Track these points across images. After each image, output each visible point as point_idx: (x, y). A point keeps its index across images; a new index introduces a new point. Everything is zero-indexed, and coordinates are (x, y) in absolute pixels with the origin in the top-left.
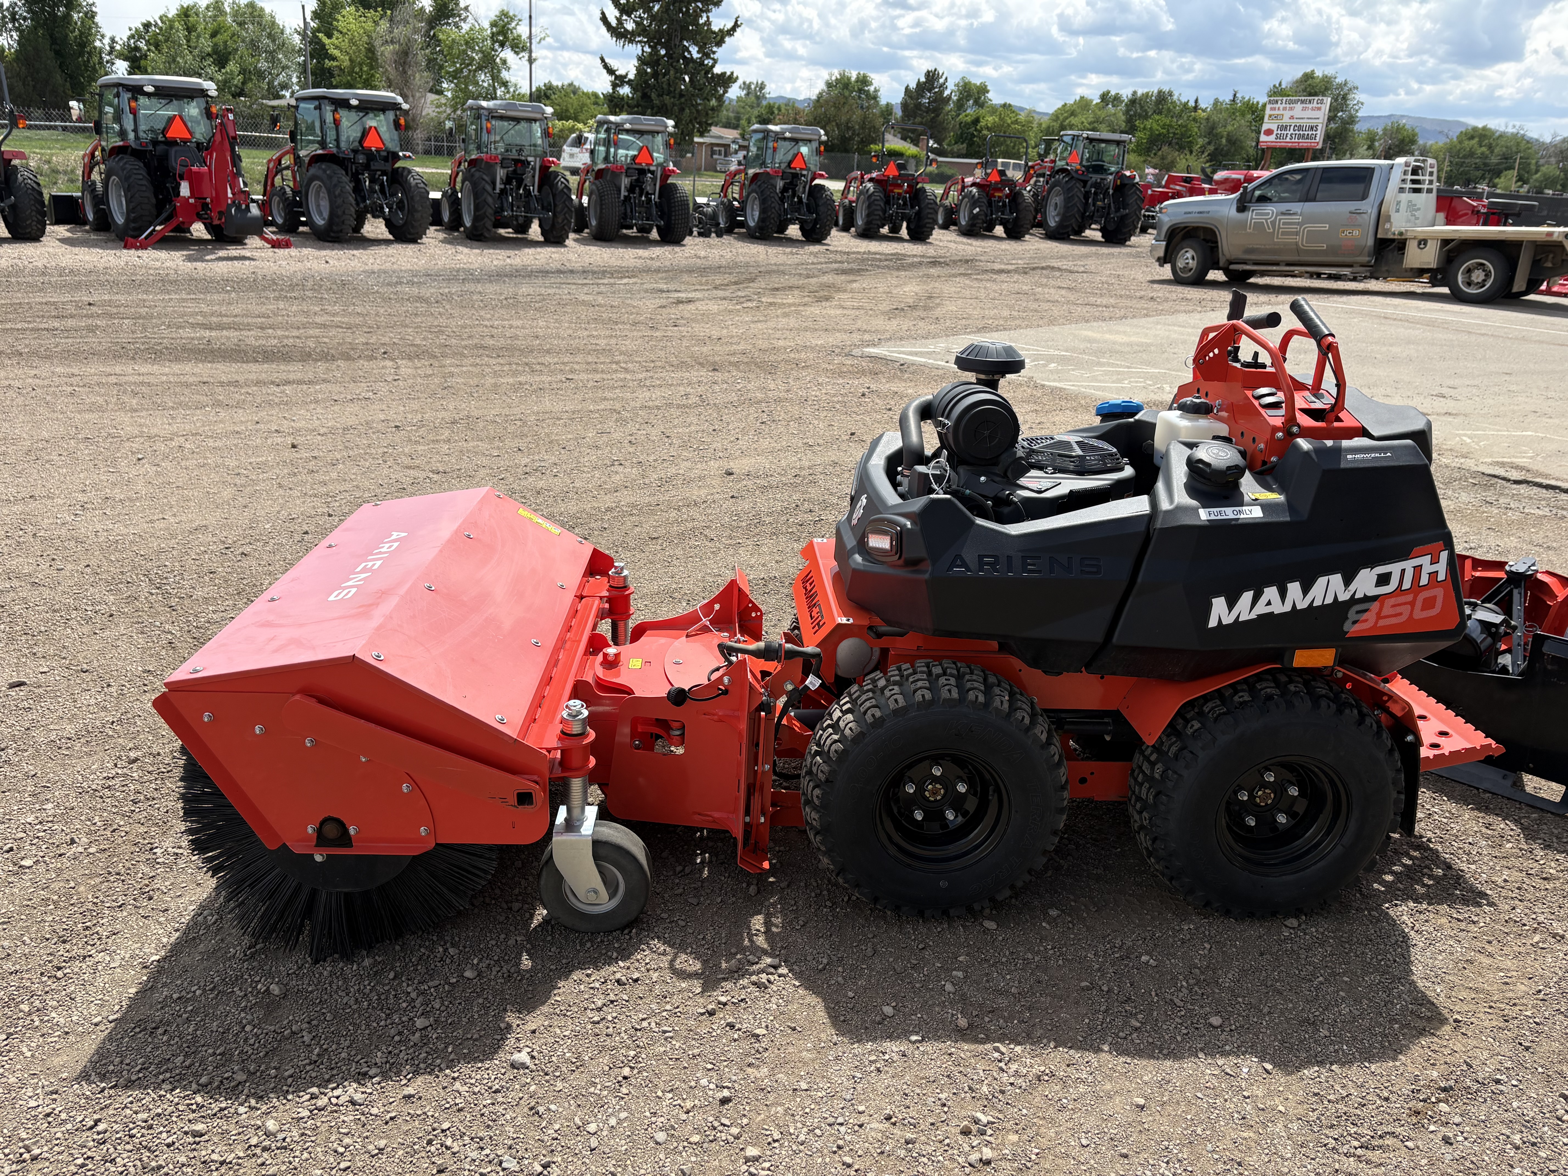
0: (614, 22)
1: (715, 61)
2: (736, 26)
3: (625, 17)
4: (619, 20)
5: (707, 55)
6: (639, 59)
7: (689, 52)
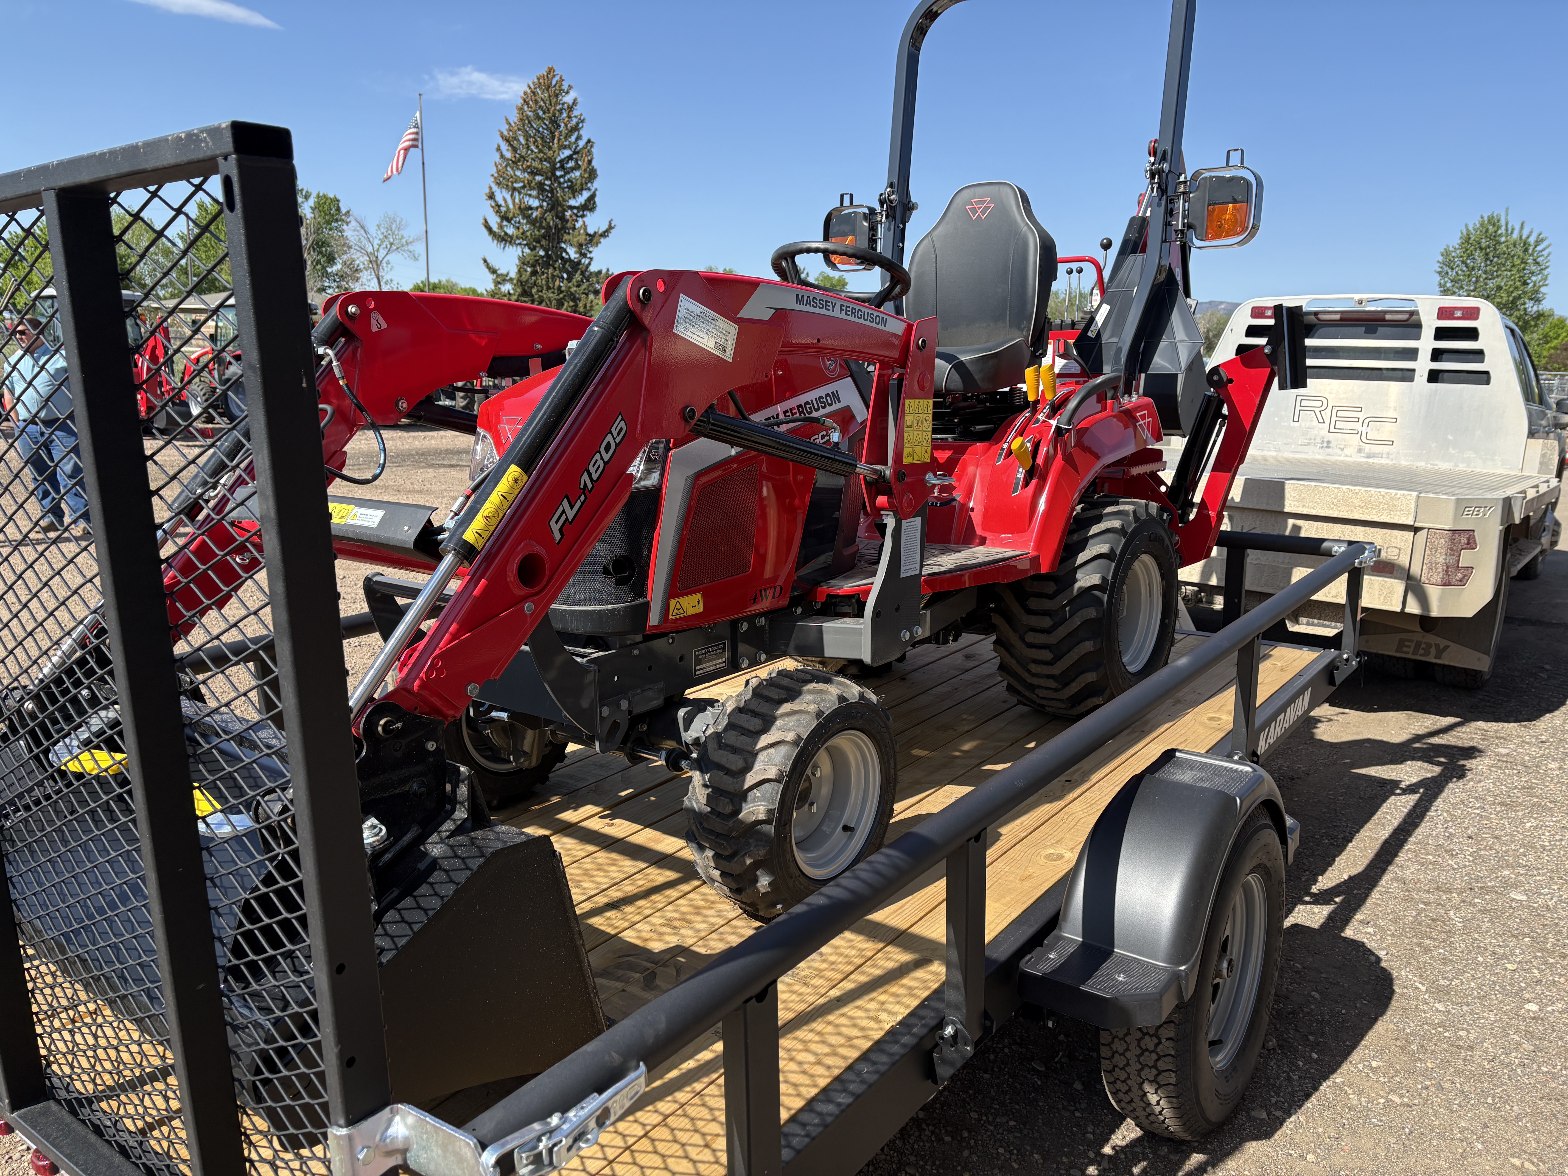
0: (495, 228)
1: (591, 259)
2: (611, 228)
3: (505, 223)
4: (501, 227)
5: (584, 255)
6: (519, 258)
7: (567, 253)
